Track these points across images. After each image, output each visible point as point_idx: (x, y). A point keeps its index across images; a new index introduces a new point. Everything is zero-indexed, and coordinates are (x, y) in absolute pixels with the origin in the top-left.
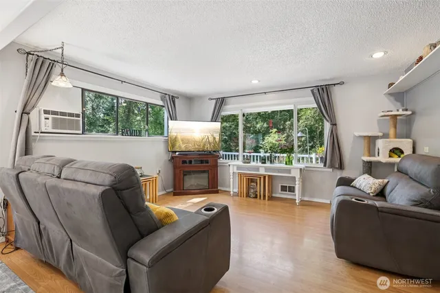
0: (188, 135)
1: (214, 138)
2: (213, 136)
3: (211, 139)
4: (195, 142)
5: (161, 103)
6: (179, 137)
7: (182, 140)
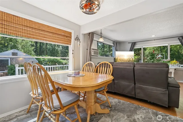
0: (122, 58)
1: (133, 59)
2: (132, 58)
3: (131, 59)
4: (125, 60)
5: (113, 45)
6: (118, 58)
7: (120, 60)
